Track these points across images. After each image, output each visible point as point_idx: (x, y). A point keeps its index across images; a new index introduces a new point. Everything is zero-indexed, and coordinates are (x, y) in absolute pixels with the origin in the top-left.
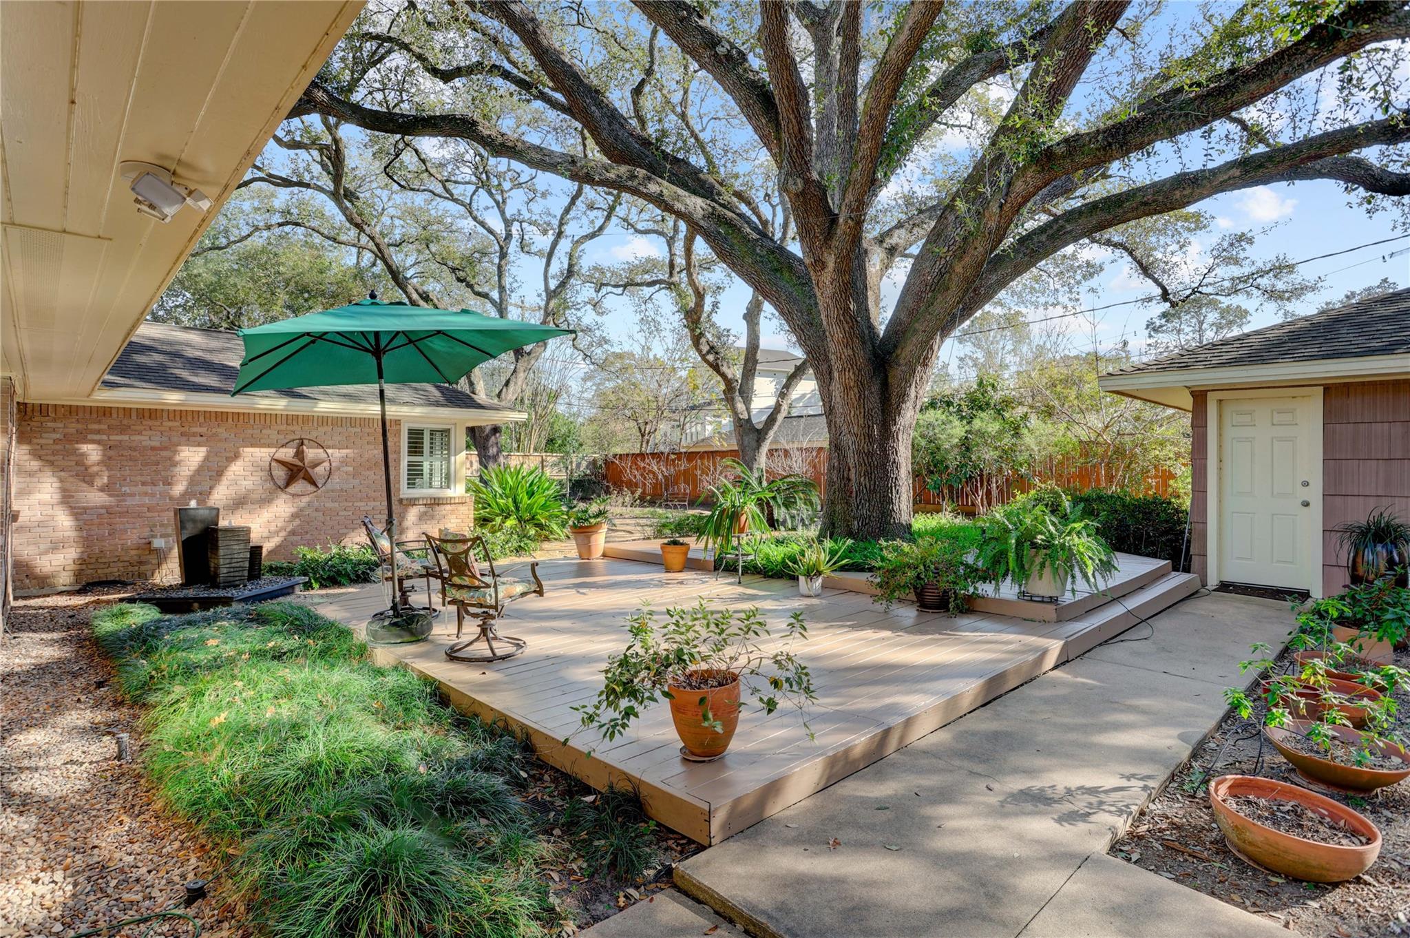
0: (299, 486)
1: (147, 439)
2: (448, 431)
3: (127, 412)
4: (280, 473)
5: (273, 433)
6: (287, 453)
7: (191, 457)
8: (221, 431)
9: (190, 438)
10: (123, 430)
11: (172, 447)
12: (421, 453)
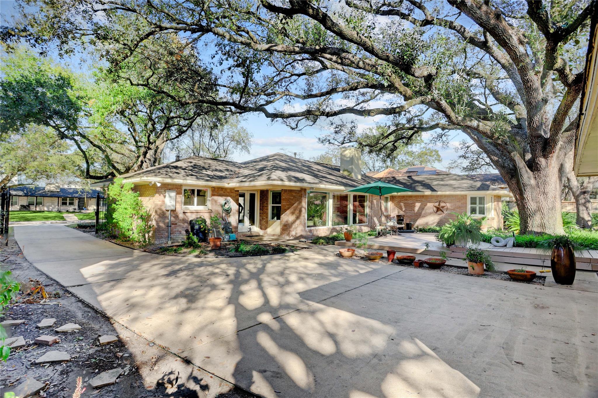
0: (439, 212)
1: (410, 202)
2: (484, 198)
3: (407, 196)
4: (435, 209)
5: (433, 200)
6: (437, 204)
7: (418, 205)
8: (423, 200)
9: (418, 201)
10: (406, 200)
11: (414, 203)
12: (476, 204)
